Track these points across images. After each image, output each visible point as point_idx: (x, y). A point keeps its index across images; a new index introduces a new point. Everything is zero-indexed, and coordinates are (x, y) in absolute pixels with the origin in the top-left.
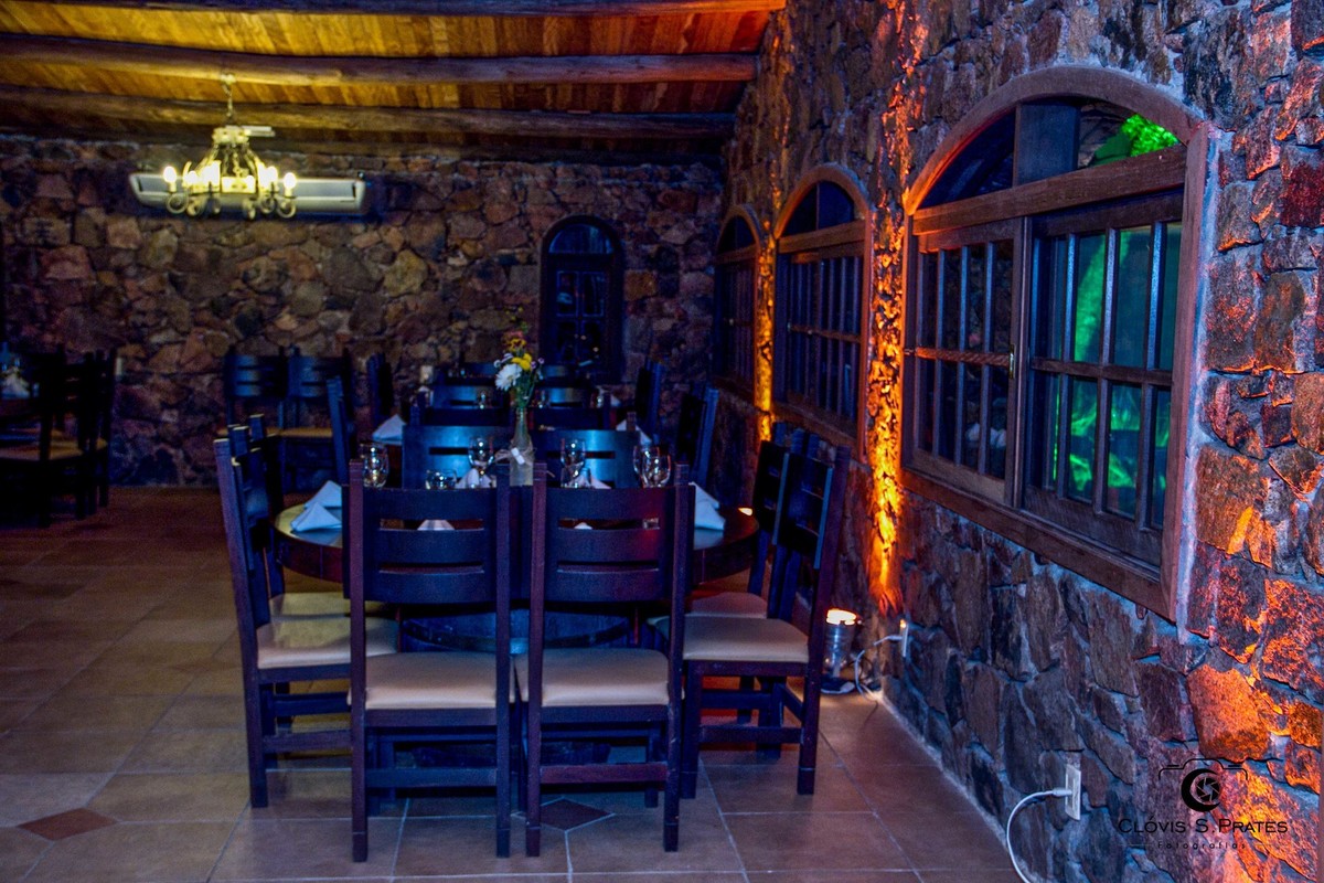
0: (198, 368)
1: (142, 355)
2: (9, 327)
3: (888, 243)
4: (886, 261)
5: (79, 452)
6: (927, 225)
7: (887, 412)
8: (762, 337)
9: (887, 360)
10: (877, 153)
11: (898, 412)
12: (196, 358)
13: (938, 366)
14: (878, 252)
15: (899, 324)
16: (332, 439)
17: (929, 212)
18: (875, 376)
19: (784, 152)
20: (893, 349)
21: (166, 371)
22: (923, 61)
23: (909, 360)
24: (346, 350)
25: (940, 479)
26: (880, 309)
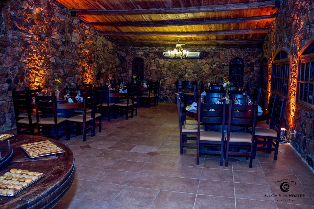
0: (172, 83)
1: (164, 81)
2: (145, 77)
3: (294, 61)
4: (294, 65)
5: (154, 96)
6: (302, 58)
7: (293, 92)
8: (269, 79)
9: (294, 83)
10: (292, 46)
11: (296, 93)
12: (172, 81)
13: (304, 84)
14: (292, 63)
15: (296, 76)
16: (194, 95)
17: (303, 56)
18: (291, 86)
19: (274, 46)
20: (295, 81)
21: (167, 84)
22: (302, 28)
23: (298, 83)
24: (196, 80)
25: (304, 105)
26: (293, 74)
